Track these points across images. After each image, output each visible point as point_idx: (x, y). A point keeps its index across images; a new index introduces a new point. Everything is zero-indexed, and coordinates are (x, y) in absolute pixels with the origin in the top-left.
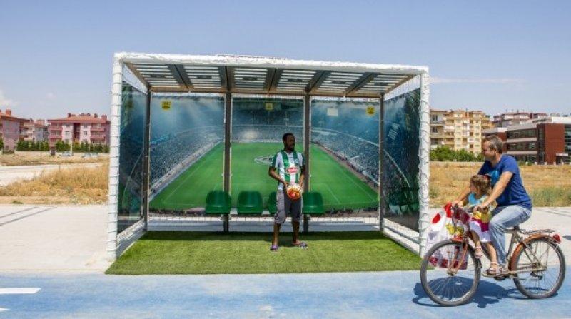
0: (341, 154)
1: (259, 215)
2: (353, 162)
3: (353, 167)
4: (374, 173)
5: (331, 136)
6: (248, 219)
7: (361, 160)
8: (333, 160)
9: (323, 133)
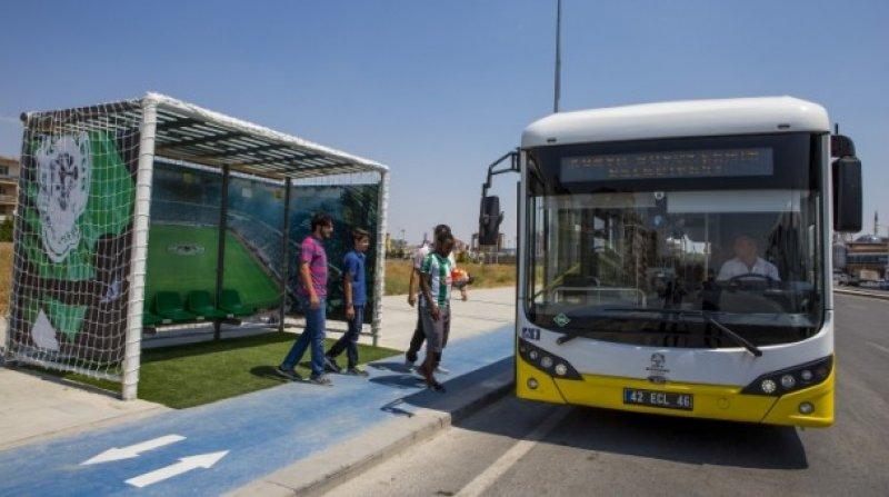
0: (252, 243)
1: (195, 321)
2: (262, 254)
3: (261, 259)
4: (277, 265)
5: (244, 222)
6: (185, 327)
7: (267, 252)
8: (244, 251)
9: (237, 217)
